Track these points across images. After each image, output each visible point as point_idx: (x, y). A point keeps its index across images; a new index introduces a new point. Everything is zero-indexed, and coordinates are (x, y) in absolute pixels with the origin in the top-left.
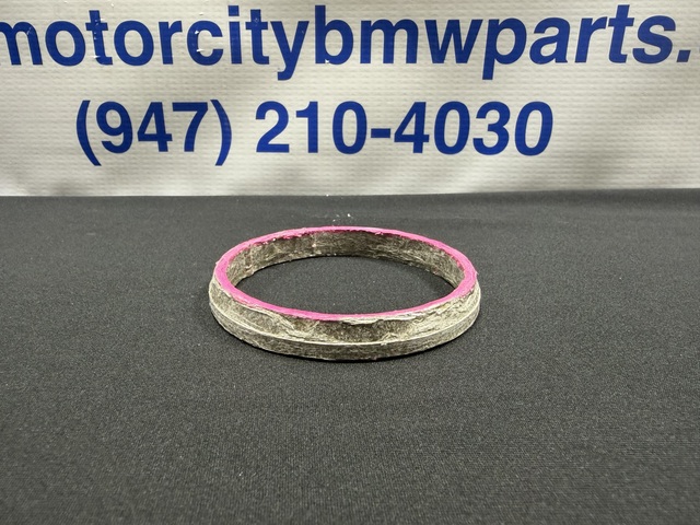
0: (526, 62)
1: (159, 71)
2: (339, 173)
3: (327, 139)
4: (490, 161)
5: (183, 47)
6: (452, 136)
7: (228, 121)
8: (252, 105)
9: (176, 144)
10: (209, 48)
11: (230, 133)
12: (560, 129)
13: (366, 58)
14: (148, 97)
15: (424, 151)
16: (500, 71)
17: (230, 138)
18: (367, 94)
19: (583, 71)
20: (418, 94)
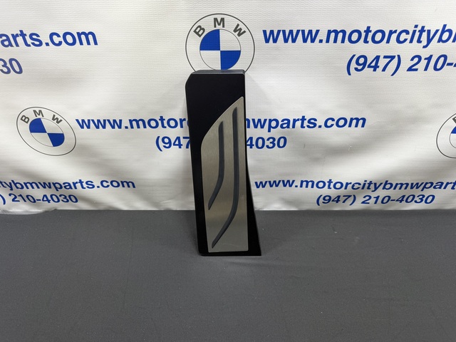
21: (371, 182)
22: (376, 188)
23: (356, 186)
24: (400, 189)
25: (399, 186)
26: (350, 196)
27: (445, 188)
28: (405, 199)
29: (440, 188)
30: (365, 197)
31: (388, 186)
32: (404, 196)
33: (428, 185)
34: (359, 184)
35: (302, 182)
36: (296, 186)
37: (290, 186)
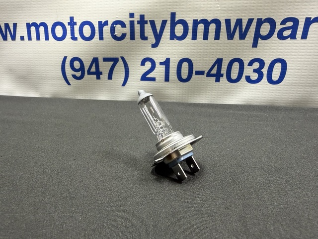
0: (275, 39)
1: (97, 44)
2: (179, 91)
3: (174, 75)
4: (253, 86)
5: (108, 33)
6: (235, 75)
7: (128, 67)
8: (139, 59)
9: (104, 76)
10: (120, 33)
11: (128, 72)
12: (290, 72)
13: (194, 37)
14: (92, 55)
15: (220, 82)
16: (261, 43)
17: (128, 74)
18: (193, 55)
19: (304, 43)
20: (219, 55)
21: (142, 17)
22: (158, 37)
23: (119, 30)
24: (206, 37)
25: (201, 27)
26: (115, 60)
27: (304, 36)
28: (224, 71)
29: (293, 36)
30: (143, 63)
31: (179, 30)
32: (219, 62)
33: (265, 29)
34: (123, 25)
35: (29, 26)
36: (22, 38)
37: (13, 38)
